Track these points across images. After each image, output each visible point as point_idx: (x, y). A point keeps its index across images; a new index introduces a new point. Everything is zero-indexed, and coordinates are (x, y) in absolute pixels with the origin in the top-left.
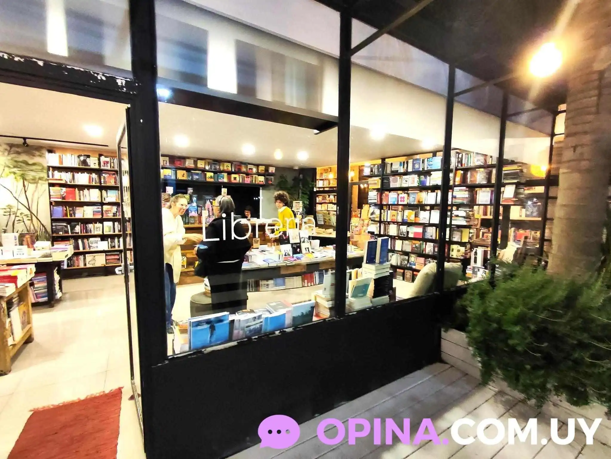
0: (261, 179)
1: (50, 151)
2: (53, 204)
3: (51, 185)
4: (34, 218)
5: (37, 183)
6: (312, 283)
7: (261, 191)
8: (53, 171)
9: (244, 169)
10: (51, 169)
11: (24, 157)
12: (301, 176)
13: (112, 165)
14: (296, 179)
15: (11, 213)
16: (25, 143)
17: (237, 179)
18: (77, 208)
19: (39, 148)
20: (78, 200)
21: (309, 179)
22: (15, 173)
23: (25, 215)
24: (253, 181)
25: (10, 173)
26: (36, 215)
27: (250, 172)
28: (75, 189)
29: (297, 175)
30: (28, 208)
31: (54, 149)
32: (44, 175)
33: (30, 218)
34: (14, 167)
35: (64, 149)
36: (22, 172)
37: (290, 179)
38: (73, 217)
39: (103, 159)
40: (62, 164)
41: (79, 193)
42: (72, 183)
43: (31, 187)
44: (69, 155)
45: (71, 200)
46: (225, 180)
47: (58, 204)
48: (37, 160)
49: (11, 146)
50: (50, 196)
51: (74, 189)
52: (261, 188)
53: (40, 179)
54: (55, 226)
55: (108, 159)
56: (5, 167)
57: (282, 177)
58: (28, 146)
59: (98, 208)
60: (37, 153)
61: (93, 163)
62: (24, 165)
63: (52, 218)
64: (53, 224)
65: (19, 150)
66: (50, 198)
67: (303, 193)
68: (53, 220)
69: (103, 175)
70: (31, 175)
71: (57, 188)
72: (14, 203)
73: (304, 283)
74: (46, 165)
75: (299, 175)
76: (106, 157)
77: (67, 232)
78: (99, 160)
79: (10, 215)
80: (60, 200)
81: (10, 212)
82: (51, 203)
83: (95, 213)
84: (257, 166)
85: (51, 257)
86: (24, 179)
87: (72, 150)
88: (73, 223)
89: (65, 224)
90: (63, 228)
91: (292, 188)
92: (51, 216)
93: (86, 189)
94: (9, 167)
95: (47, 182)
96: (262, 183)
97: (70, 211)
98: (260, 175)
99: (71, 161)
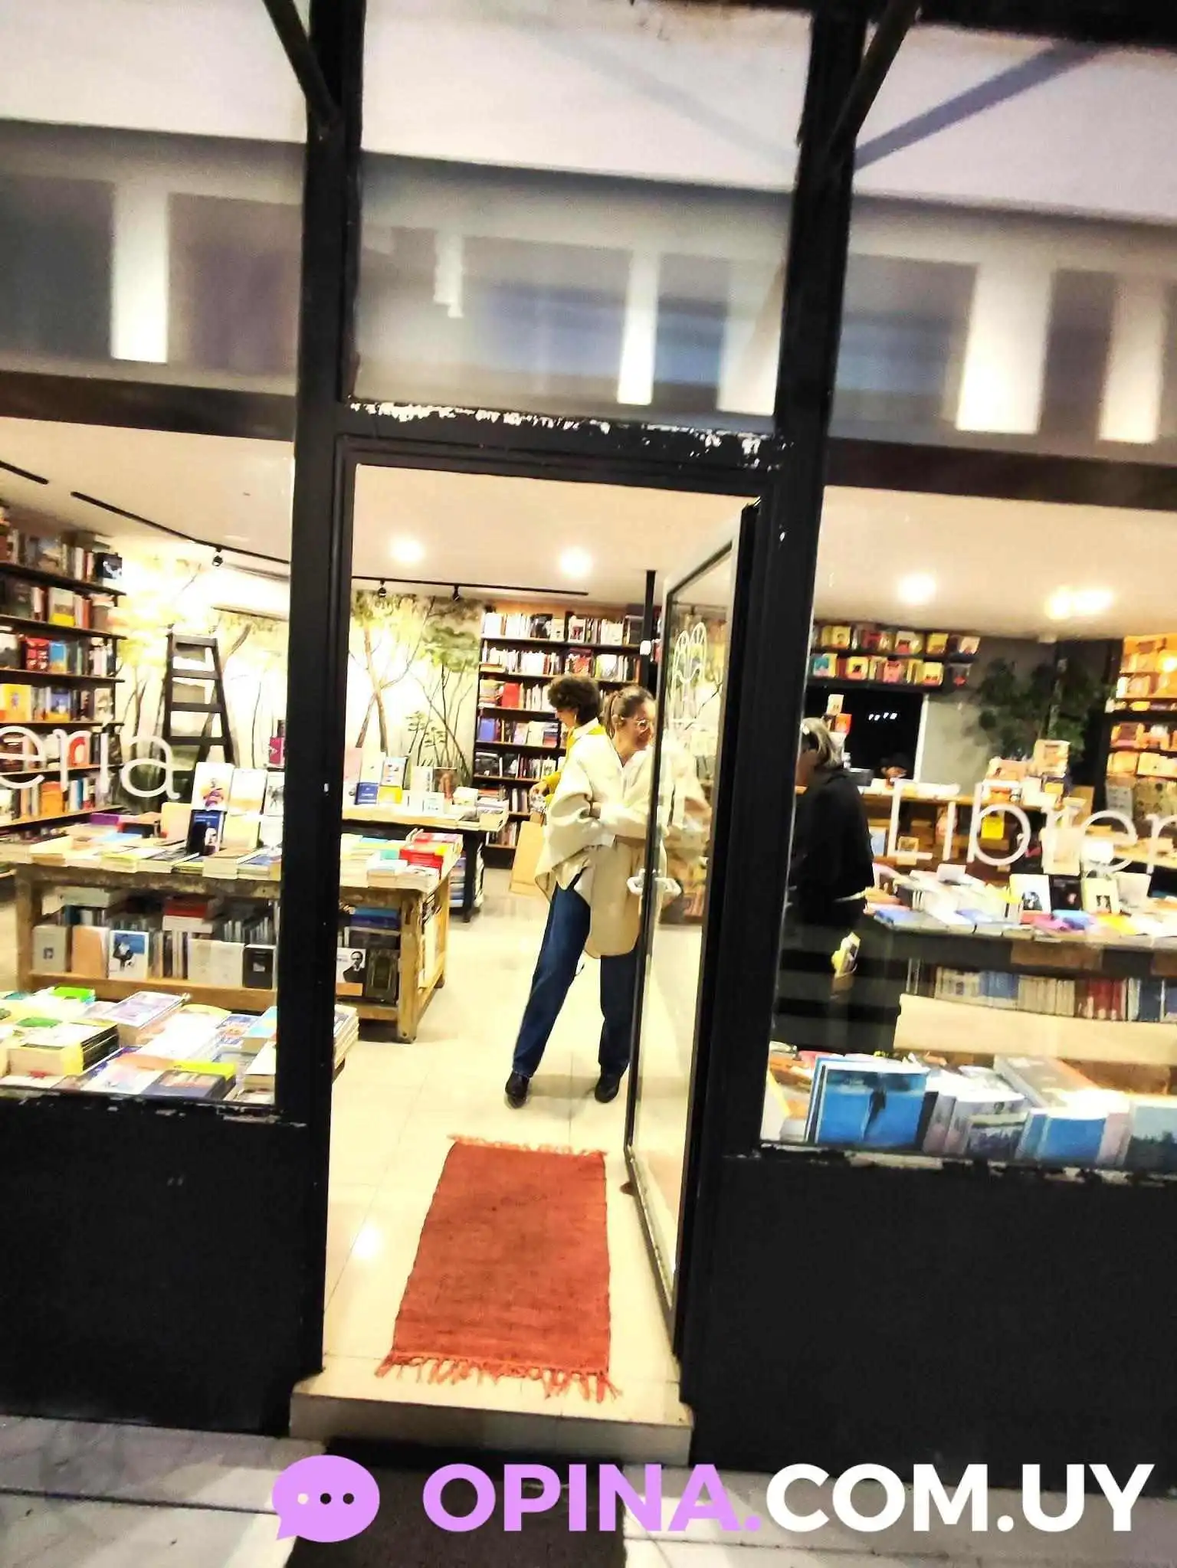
0: (933, 672)
1: (489, 609)
2: (481, 713)
3: (484, 676)
4: (450, 738)
5: (462, 671)
6: (1114, 1012)
7: (925, 705)
8: (490, 647)
9: (884, 643)
10: (486, 643)
11: (449, 622)
12: (1062, 663)
13: (588, 636)
14: (1043, 675)
15: (420, 727)
16: (456, 594)
17: (863, 668)
18: (519, 724)
19: (472, 603)
20: (521, 708)
21: (1093, 675)
22: (432, 652)
23: (438, 732)
24: (905, 675)
25: (427, 651)
26: (453, 734)
27: (900, 651)
28: (520, 684)
29: (1050, 661)
30: (443, 717)
31: (494, 605)
32: (473, 655)
33: (444, 739)
34: (434, 640)
35: (509, 604)
36: (443, 650)
37: (1022, 673)
38: (509, 743)
39: (574, 622)
40: (504, 634)
41: (526, 693)
42: (516, 673)
43: (453, 678)
44: (517, 614)
45: (510, 708)
46: (831, 672)
47: (488, 713)
48: (467, 626)
49: (434, 600)
50: (479, 697)
51: (517, 684)
52: (927, 697)
53: (468, 663)
54: (481, 757)
55: (582, 623)
56: (420, 640)
57: (998, 666)
58: (460, 600)
59: (553, 727)
60: (469, 614)
61: (555, 631)
62: (446, 636)
63: (478, 741)
64: (478, 754)
65: (444, 607)
66: (478, 703)
67: (1062, 715)
68: (479, 747)
69: (571, 656)
70: (456, 655)
71: (492, 683)
72: (424, 708)
73: (1085, 1004)
74: (479, 637)
75: (1056, 662)
76: (579, 617)
77: (496, 771)
78: (566, 624)
79: (417, 730)
80: (492, 706)
81: (418, 725)
82: (478, 711)
83: (547, 736)
84: (925, 633)
85: (478, 821)
86: (445, 664)
87: (522, 604)
88: (509, 755)
89: (495, 755)
90: (490, 762)
91: (1026, 697)
92: (476, 738)
93: (537, 686)
94: (425, 640)
95: (477, 670)
96: (931, 682)
97: (506, 729)
98: (928, 659)
99: (520, 628)
